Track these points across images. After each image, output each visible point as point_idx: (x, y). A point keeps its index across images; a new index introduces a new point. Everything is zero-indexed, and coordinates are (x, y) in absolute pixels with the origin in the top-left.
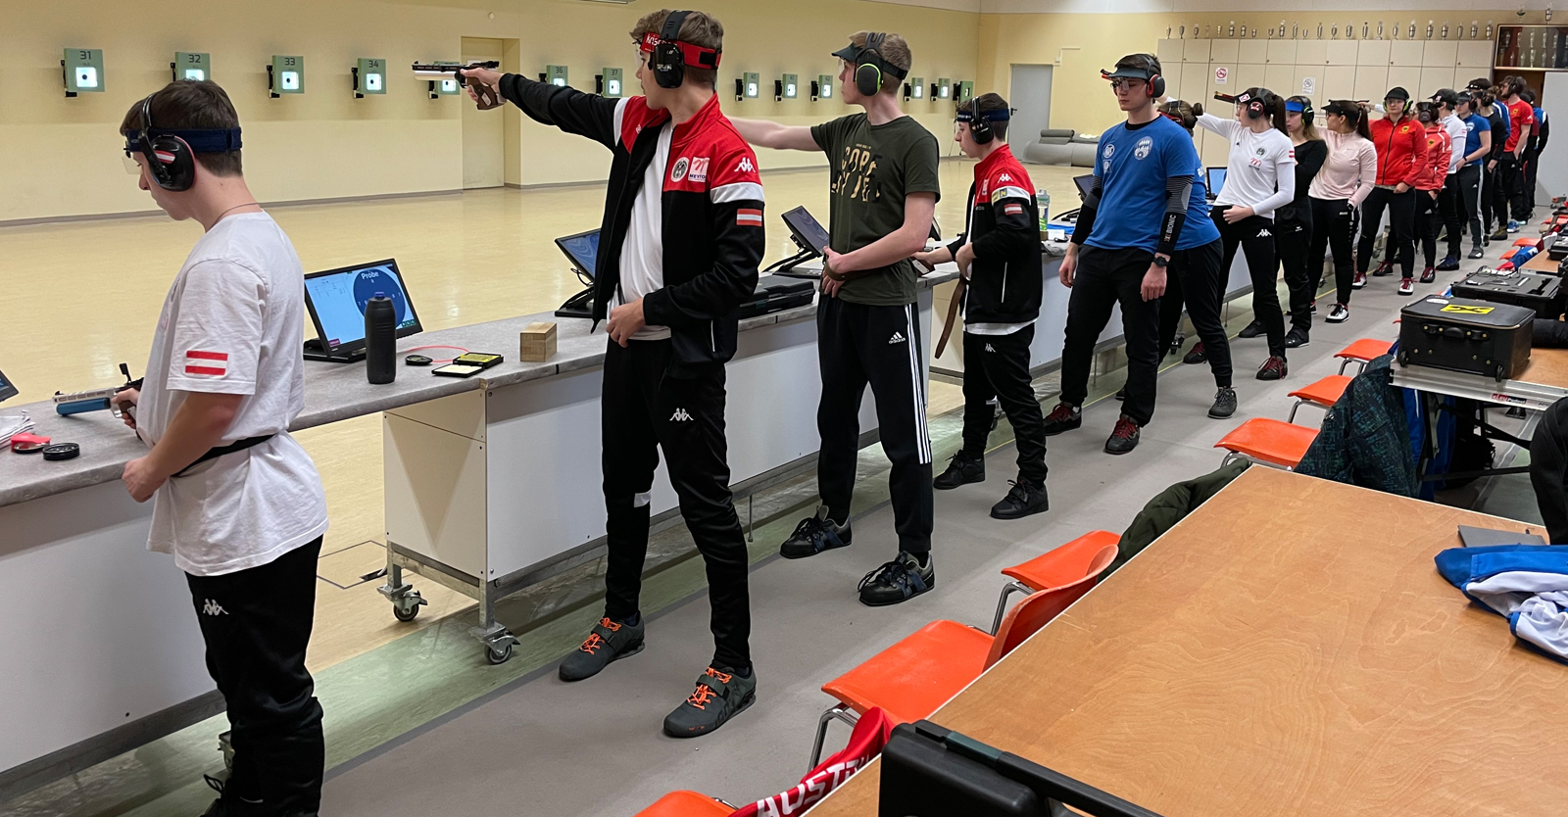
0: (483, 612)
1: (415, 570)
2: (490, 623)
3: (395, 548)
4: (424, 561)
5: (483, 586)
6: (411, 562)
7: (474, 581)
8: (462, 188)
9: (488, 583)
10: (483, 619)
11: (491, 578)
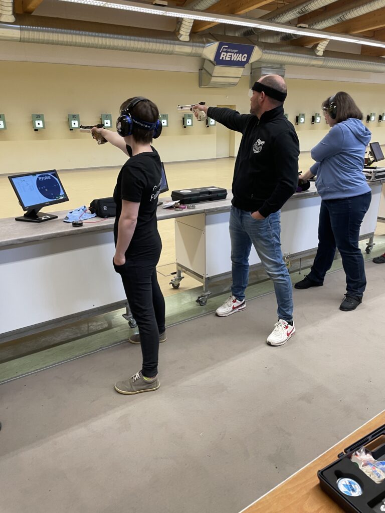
0: (204, 287)
1: (184, 272)
2: (206, 291)
3: (179, 265)
4: (187, 269)
5: (204, 279)
6: (183, 269)
7: (201, 277)
8: (215, 157)
9: (206, 278)
10: (204, 289)
11: (207, 277)
